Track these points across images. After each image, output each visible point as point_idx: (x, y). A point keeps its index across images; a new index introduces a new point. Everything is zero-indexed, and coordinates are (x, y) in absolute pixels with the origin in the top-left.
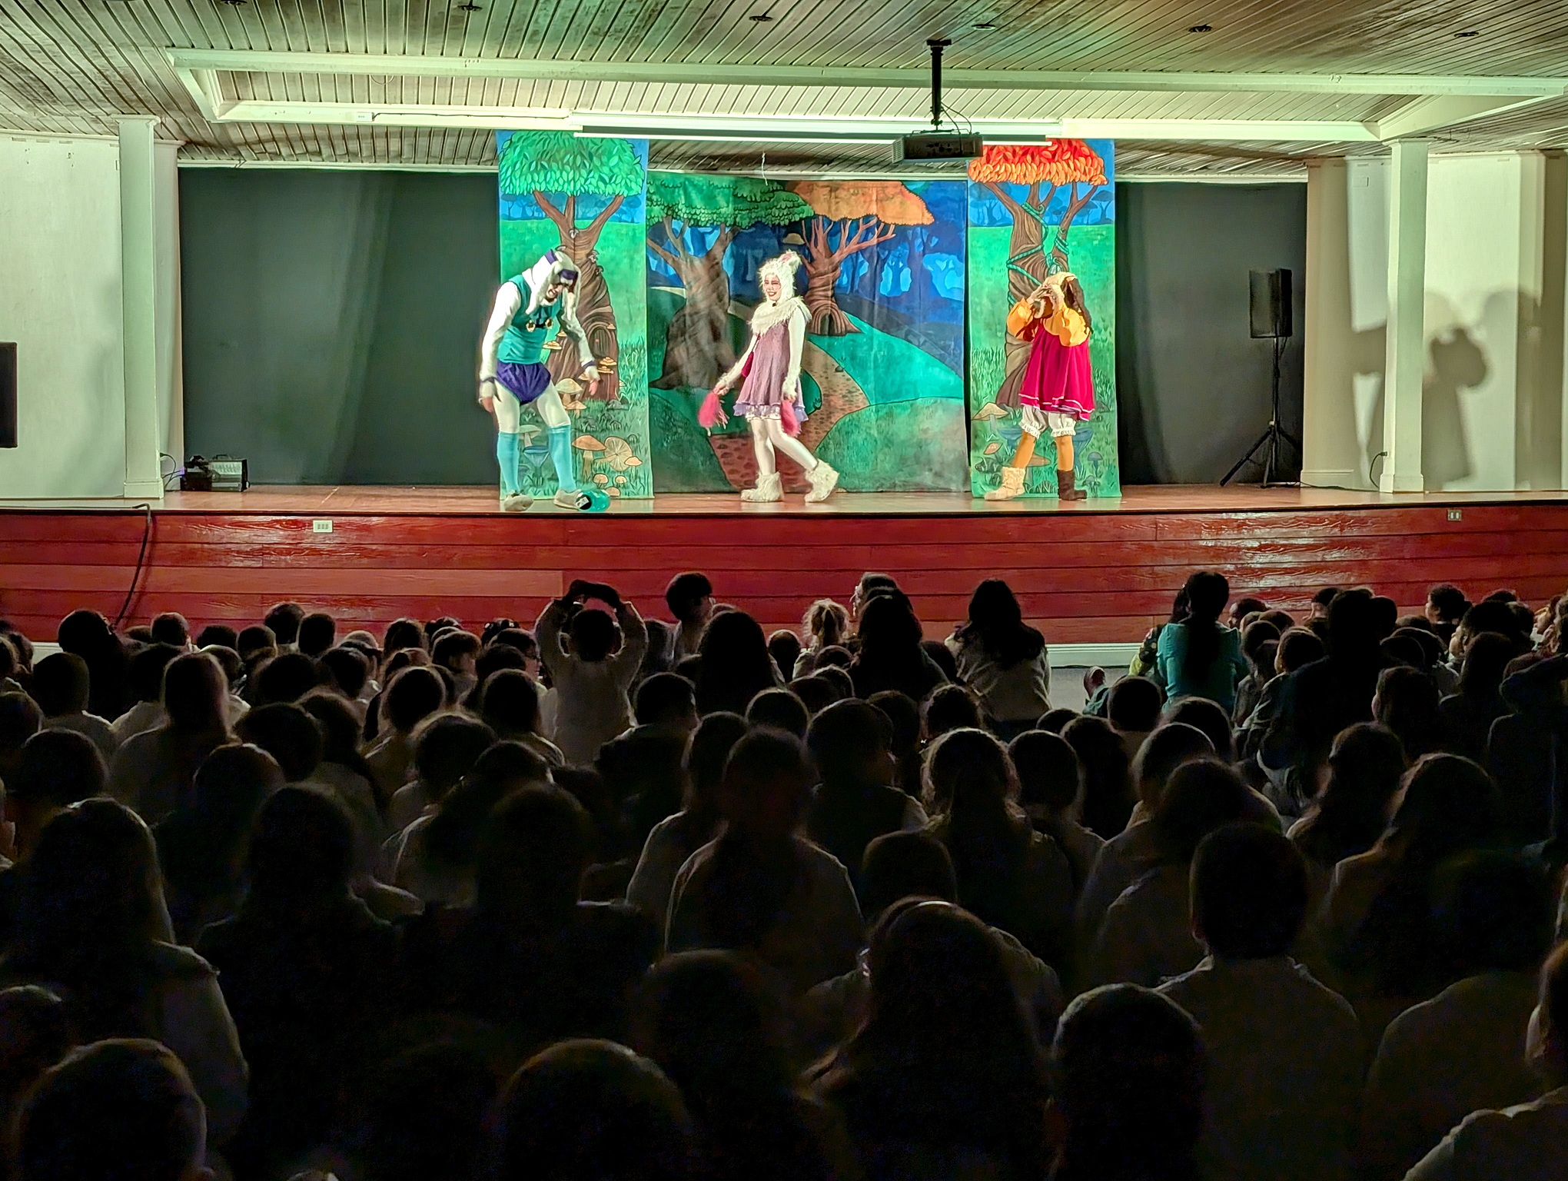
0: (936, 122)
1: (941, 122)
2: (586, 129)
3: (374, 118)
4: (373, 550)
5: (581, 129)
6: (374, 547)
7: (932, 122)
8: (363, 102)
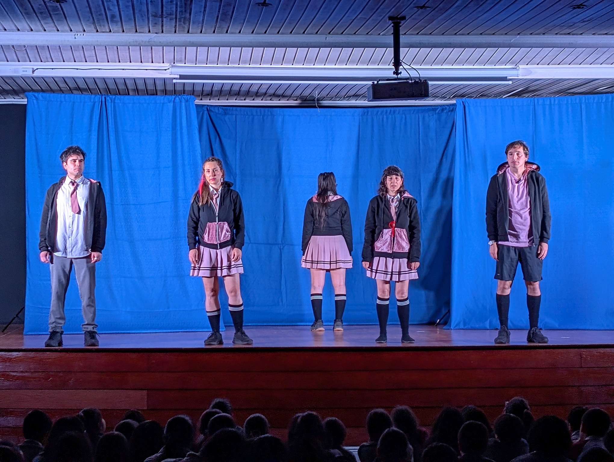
0: (396, 73)
1: (401, 73)
2: (182, 77)
3: (33, 72)
4: (14, 376)
5: (179, 77)
6: (15, 374)
7: (394, 73)
8: (25, 61)
